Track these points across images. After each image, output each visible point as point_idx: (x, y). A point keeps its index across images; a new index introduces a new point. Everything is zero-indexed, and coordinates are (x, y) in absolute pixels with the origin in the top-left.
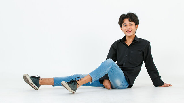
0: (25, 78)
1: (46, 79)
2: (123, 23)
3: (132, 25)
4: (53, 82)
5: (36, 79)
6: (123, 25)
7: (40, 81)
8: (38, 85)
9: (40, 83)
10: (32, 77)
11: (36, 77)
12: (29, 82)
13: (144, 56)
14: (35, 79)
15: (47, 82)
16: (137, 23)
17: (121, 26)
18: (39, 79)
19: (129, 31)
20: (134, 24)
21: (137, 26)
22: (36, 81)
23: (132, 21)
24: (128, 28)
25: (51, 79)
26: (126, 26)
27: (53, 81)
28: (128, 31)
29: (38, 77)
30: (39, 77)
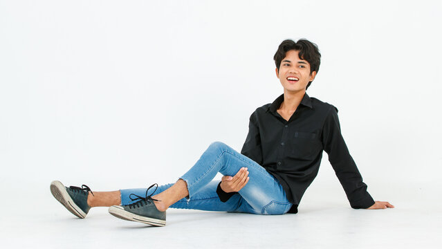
0: (55, 190)
1: (102, 194)
2: (285, 59)
3: (302, 67)
4: (119, 201)
5: (80, 194)
6: (282, 63)
7: (90, 197)
8: (85, 208)
9: (88, 202)
10: (72, 188)
11: (80, 188)
12: (63, 199)
13: (324, 139)
14: (77, 193)
15: (105, 200)
16: (315, 67)
17: (278, 65)
18: (86, 194)
19: (293, 79)
20: (307, 65)
21: (313, 73)
22: (80, 198)
23: (305, 59)
24: (293, 71)
25: (113, 192)
26: (288, 65)
27: (119, 197)
28: (291, 79)
29: (85, 189)
30: (88, 189)
